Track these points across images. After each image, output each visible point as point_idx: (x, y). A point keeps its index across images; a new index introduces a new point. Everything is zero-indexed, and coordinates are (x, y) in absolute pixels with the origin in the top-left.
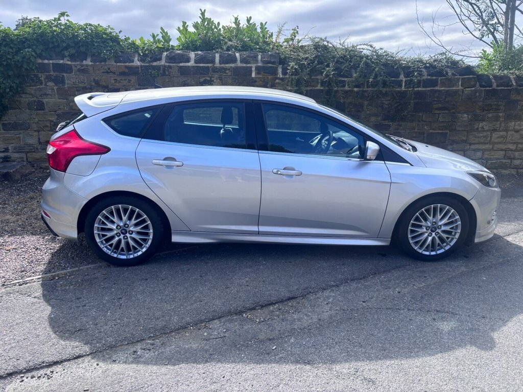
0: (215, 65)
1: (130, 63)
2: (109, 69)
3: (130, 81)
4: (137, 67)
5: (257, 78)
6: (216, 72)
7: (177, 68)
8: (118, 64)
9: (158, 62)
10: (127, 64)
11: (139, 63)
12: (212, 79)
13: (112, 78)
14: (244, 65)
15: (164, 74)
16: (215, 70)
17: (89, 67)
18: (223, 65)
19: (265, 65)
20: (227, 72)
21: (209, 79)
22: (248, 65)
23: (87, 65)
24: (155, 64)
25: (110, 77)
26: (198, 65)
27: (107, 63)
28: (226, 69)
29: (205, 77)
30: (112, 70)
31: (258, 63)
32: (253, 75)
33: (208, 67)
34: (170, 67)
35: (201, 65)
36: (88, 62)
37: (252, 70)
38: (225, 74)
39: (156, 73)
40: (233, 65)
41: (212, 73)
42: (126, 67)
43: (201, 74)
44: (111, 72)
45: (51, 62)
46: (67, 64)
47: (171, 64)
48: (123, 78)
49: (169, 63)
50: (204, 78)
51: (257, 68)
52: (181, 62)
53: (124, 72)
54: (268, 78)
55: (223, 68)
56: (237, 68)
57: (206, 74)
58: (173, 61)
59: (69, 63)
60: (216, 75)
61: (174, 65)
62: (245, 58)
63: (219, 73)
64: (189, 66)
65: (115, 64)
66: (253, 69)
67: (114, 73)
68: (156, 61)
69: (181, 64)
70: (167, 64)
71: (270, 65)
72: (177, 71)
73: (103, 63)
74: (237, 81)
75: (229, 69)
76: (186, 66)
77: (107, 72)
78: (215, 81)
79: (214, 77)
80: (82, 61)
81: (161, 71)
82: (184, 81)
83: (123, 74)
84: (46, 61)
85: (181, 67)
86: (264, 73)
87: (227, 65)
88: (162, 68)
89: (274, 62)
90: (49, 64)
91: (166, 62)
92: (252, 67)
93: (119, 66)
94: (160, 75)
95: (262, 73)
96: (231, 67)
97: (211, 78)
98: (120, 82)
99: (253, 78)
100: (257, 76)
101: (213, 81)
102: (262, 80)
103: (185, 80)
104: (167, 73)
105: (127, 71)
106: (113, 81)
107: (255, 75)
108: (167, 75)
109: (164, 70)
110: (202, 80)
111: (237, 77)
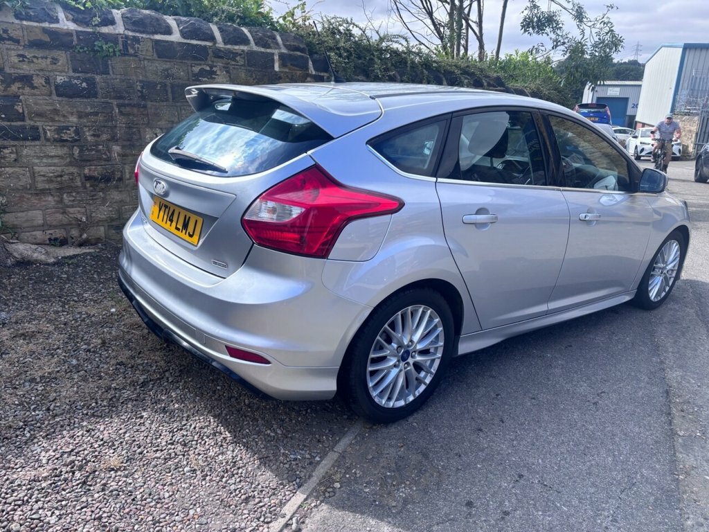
0: (217, 45)
1: (50, 22)
2: (5, 31)
3: (55, 61)
4: (69, 34)
5: (283, 72)
6: (222, 57)
7: (150, 44)
8: (25, 23)
9: (111, 27)
10: (46, 25)
11: (72, 26)
12: (214, 69)
13: (13, 53)
14: (263, 50)
15: (125, 53)
16: (218, 54)
18: (229, 46)
19: (292, 53)
20: (238, 58)
21: (208, 68)
22: (269, 51)
24: (105, 30)
25: (7, 49)
26: (188, 41)
28: (236, 54)
29: (200, 65)
30: (12, 34)
31: (280, 48)
32: (277, 68)
33: (205, 46)
34: (136, 40)
35: (194, 42)
37: (273, 59)
38: (233, 63)
39: (111, 50)
40: (245, 48)
41: (213, 59)
42: (45, 30)
43: (195, 58)
44: (11, 39)
47: (138, 35)
48: (40, 53)
49: (133, 31)
50: (200, 67)
51: (282, 56)
52: (156, 33)
53: (41, 40)
54: (296, 73)
55: (230, 52)
56: (251, 54)
57: (202, 60)
58: (142, 30)
60: (220, 63)
61: (144, 36)
62: (261, 38)
63: (225, 60)
64: (172, 42)
65: (17, 21)
66: (276, 58)
67: (17, 42)
68: (106, 25)
69: (157, 37)
70: (130, 34)
71: (299, 53)
72: (151, 50)
74: (254, 75)
75: (241, 55)
76: (167, 42)
78: (218, 73)
79: (216, 66)
81: (121, 47)
82: (167, 70)
83: (36, 44)
85: (157, 41)
86: (291, 65)
87: (237, 47)
88: (120, 40)
89: (304, 48)
91: (126, 29)
92: (273, 54)
93: (28, 27)
94: (118, 53)
95: (289, 64)
96: (243, 51)
97: (211, 67)
98: (33, 62)
99: (276, 72)
100: (282, 70)
101: (214, 73)
102: (289, 76)
103: (167, 67)
104: (131, 51)
105: (46, 38)
106: (16, 60)
107: (279, 67)
108: (131, 55)
109: (125, 45)
110: (196, 69)
111: (253, 68)
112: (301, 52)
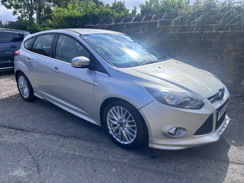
0: (141, 22)
2: (103, 27)
7: (126, 25)
10: (109, 24)
11: (113, 24)
14: (154, 21)
16: (141, 24)
19: (164, 20)
20: (146, 25)
22: (156, 21)
23: (97, 26)
24: (118, 23)
29: (136, 28)
31: (162, 19)
32: (158, 26)
33: (138, 23)
34: (123, 24)
35: (135, 22)
36: (98, 24)
38: (145, 26)
41: (139, 26)
42: (109, 26)
45: (88, 25)
50: (136, 29)
51: (161, 22)
53: (108, 28)
54: (165, 27)
55: (144, 23)
56: (150, 23)
57: (137, 27)
58: (125, 21)
59: (93, 25)
61: (125, 23)
63: (142, 26)
64: (130, 23)
66: (158, 23)
68: (119, 22)
69: (128, 23)
71: (167, 20)
73: (102, 25)
74: (149, 29)
75: (147, 23)
78: (140, 30)
79: (140, 28)
80: (96, 25)
81: (120, 27)
82: (128, 31)
84: (87, 25)
86: (163, 24)
87: (146, 22)
89: (169, 17)
91: (123, 22)
92: (157, 21)
94: (119, 28)
96: (148, 22)
97: (138, 29)
99: (157, 27)
100: (160, 26)
102: (162, 28)
104: (122, 27)
107: (159, 26)
108: (122, 28)
109: (121, 26)
110: (135, 30)
111: (150, 28)
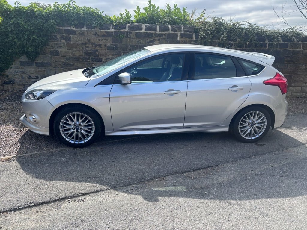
0: (157, 32)
1: (108, 30)
2: (96, 33)
3: (107, 40)
4: (112, 32)
5: (181, 40)
6: (158, 36)
7: (134, 34)
8: (101, 30)
9: (124, 30)
10: (106, 30)
11: (113, 30)
12: (155, 40)
13: (98, 38)
14: (174, 33)
15: (127, 37)
16: (157, 35)
17: (85, 32)
18: (161, 32)
19: (185, 33)
20: (163, 36)
21: (153, 40)
22: (176, 33)
23: (84, 31)
24: (122, 30)
25: (97, 38)
26: (147, 32)
27: (95, 30)
28: (163, 35)
29: (150, 39)
30: (98, 33)
31: (181, 31)
33: (152, 33)
34: (131, 33)
35: (149, 32)
36: (85, 29)
37: (178, 36)
38: (162, 38)
39: (123, 36)
40: (167, 32)
41: (155, 37)
42: (106, 32)
43: (148, 37)
44: (97, 35)
45: (64, 28)
46: (73, 30)
47: (131, 31)
48: (104, 38)
49: (130, 30)
50: (150, 40)
51: (181, 35)
52: (137, 30)
53: (104, 35)
54: (187, 40)
55: (161, 34)
56: (169, 34)
57: (151, 37)
58: (133, 29)
59: (74, 29)
60: (157, 38)
61: (133, 31)
62: (174, 29)
64: (142, 32)
65: (99, 30)
66: (179, 35)
67: (99, 35)
69: (137, 31)
70: (129, 31)
71: (189, 33)
72: (134, 35)
73: (93, 30)
74: (169, 41)
75: (165, 35)
76: (140, 32)
77: (95, 35)
78: (156, 41)
80: (81, 28)
81: (126, 35)
82: (138, 41)
83: (104, 36)
84: (61, 28)
85: (137, 33)
87: (163, 32)
88: (126, 33)
90: (62, 30)
91: (128, 30)
92: (178, 34)
93: (102, 31)
94: (125, 37)
95: (184, 37)
96: (166, 33)
97: (154, 39)
98: (102, 41)
99: (178, 40)
100: (181, 39)
101: (155, 41)
102: (184, 41)
103: (138, 40)
104: (129, 36)
105: (106, 34)
106: (98, 40)
107: (180, 38)
108: (129, 37)
110: (149, 41)
111: (169, 39)
112: (190, 32)
